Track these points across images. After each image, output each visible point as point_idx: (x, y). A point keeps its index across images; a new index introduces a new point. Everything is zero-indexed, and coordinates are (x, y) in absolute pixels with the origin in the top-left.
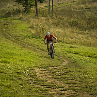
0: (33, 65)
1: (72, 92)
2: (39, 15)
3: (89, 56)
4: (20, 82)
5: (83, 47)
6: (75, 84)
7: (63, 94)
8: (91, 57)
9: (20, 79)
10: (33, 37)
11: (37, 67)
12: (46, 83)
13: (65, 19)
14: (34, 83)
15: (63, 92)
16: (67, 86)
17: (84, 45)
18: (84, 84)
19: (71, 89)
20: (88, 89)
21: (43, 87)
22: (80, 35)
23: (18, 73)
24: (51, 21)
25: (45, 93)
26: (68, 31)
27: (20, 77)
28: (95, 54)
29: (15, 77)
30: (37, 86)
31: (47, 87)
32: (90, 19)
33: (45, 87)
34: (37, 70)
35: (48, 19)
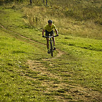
0: (26, 56)
1: (66, 85)
2: (33, 4)
3: (85, 48)
4: (11, 74)
5: (79, 38)
6: (69, 76)
7: (56, 87)
8: (86, 48)
9: (11, 71)
10: (26, 27)
11: (29, 58)
12: (38, 75)
13: (61, 8)
14: (26, 75)
15: (57, 85)
16: (60, 79)
17: (79, 36)
18: (78, 77)
19: (64, 82)
20: (83, 81)
21: (35, 79)
22: (75, 26)
23: (9, 64)
24: (45, 10)
25: (37, 86)
26: (63, 21)
27: (11, 69)
28: (91, 46)
29: (6, 68)
30: (29, 78)
31: (40, 80)
32: (87, 9)
33: (37, 79)
34: (29, 62)
35: (43, 9)
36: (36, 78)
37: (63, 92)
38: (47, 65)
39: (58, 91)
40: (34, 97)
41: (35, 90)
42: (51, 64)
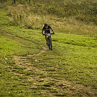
0: (12, 53)
1: (51, 79)
2: (17, 3)
3: (67, 43)
5: (61, 34)
7: (42, 81)
8: (69, 44)
10: (11, 25)
11: (15, 54)
12: (25, 70)
13: (43, 6)
14: (13, 71)
15: (42, 79)
16: (46, 74)
17: (62, 32)
18: (62, 71)
19: (50, 76)
20: (67, 75)
21: (22, 75)
24: (28, 8)
25: (24, 81)
26: (46, 18)
28: (73, 41)
30: (15, 74)
31: (26, 75)
32: (68, 6)
33: (24, 74)
34: (15, 58)
35: (26, 7)
36: (22, 73)
37: (49, 86)
38: (32, 60)
39: (44, 85)
40: (22, 92)
41: (22, 85)
42: (36, 60)
